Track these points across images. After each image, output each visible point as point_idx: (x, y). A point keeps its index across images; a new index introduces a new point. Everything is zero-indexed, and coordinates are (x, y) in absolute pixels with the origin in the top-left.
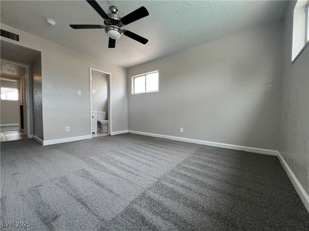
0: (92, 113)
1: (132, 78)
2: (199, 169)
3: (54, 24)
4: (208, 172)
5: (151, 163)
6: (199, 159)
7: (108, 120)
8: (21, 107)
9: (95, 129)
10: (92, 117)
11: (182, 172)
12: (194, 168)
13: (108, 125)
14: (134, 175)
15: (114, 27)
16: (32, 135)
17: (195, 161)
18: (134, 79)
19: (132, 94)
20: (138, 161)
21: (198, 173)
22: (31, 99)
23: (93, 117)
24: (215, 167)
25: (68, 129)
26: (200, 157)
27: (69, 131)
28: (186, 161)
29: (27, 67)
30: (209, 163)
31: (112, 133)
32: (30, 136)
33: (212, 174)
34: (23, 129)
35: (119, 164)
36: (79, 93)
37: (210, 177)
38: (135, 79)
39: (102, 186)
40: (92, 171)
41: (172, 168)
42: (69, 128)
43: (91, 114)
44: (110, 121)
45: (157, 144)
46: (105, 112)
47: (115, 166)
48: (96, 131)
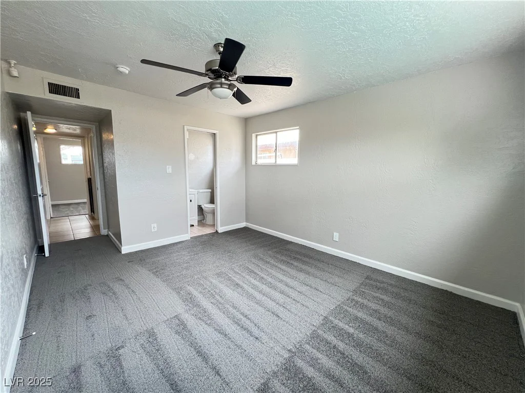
0: (190, 195)
1: (254, 135)
2: (361, 335)
3: (127, 72)
4: (377, 345)
5: (280, 311)
6: (362, 306)
7: (214, 203)
8: (90, 180)
9: (194, 218)
10: (189, 201)
11: (330, 337)
12: (351, 330)
13: (213, 213)
14: (251, 338)
15: (221, 84)
16: (107, 230)
17: (355, 312)
18: (256, 137)
19: (253, 163)
20: (258, 303)
21: (358, 345)
22: (102, 176)
23: (191, 201)
24: (390, 330)
25: (154, 227)
26: (365, 302)
27: (156, 229)
28: (339, 311)
29: (93, 128)
30: (380, 320)
31: (221, 230)
32: (104, 232)
33: (382, 348)
34: (94, 212)
35: (231, 309)
36: (169, 170)
37: (377, 356)
38: (258, 137)
39: (205, 358)
40: (191, 321)
41: (313, 325)
42: (156, 226)
43: (188, 196)
44: (216, 206)
45: (292, 262)
46: (210, 190)
47: (224, 313)
48: (196, 223)
